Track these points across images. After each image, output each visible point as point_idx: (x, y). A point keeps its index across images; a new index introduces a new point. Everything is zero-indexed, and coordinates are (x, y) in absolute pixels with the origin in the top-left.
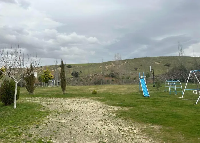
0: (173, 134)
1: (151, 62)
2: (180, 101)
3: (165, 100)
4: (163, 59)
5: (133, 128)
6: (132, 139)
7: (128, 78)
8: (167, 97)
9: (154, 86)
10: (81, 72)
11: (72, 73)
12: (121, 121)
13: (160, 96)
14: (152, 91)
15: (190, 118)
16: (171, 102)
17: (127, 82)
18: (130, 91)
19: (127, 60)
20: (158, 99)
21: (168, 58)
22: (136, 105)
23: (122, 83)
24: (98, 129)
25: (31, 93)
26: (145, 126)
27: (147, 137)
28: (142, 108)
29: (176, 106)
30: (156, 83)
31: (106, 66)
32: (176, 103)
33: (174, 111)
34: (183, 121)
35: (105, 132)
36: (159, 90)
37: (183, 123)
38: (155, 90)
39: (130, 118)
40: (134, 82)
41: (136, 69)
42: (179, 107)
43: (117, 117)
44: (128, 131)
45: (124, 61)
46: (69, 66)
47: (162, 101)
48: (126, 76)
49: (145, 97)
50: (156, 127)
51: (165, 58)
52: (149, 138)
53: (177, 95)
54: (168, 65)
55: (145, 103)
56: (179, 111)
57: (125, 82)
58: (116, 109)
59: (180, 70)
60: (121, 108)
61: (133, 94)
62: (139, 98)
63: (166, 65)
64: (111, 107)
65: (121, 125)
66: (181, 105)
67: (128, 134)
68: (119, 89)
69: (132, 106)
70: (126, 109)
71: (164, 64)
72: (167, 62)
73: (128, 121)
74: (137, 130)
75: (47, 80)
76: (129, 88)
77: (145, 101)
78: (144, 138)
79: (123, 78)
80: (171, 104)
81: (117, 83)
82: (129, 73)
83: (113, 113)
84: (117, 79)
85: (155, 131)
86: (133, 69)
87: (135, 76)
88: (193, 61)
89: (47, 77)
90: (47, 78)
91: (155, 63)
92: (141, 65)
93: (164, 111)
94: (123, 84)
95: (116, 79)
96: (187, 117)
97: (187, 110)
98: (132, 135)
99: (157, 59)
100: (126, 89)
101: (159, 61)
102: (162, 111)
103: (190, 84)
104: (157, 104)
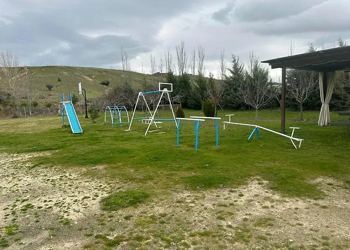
0: (122, 169)
2: (127, 133)
3: (107, 134)
4: (99, 73)
5: (67, 175)
6: (70, 186)
7: (35, 105)
8: (108, 130)
9: (87, 117)
12: (45, 170)
13: (99, 131)
14: (85, 125)
15: (139, 150)
16: (115, 137)
17: (32, 113)
18: (46, 128)
19: (28, 68)
20: (96, 134)
21: (106, 71)
22: (63, 147)
23: (21, 115)
24: (5, 188)
26: (84, 170)
27: (90, 180)
28: (74, 149)
29: (123, 141)
30: (90, 112)
32: (122, 137)
33: (121, 146)
34: (132, 155)
35: (19, 188)
36: (95, 122)
37: (131, 157)
38: (89, 123)
39: (59, 164)
40: (47, 111)
41: (50, 88)
42: (126, 140)
43: (34, 167)
44: (61, 179)
45: (21, 69)
47: (103, 137)
48: (30, 102)
49: (75, 134)
50: (101, 167)
51: (101, 71)
52: (93, 180)
53: (123, 127)
54: (107, 84)
55: (78, 142)
56: (127, 146)
57: (28, 113)
58: (27, 156)
59: (126, 92)
60: (36, 155)
61: (52, 131)
62: (67, 137)
63: (104, 84)
64: (15, 155)
65: (45, 176)
66: (129, 139)
67: (62, 182)
68: (20, 126)
69: (56, 149)
70: (48, 154)
71: (100, 82)
72: (104, 77)
73: (56, 168)
74: (74, 176)
76: (40, 122)
77: (78, 140)
78: (86, 182)
79: (24, 105)
80: (116, 139)
81: (8, 114)
82: (34, 95)
83: (24, 163)
84: (8, 107)
85: (99, 171)
86: (44, 87)
87: (49, 100)
88: (141, 79)
91: (84, 78)
92: (59, 80)
93: (107, 148)
94: (23, 116)
95: (5, 106)
96: (136, 150)
97: (135, 143)
98: (68, 182)
99: (87, 72)
100: (33, 124)
101: (92, 75)
102: (105, 149)
103: (138, 113)
104: (96, 141)
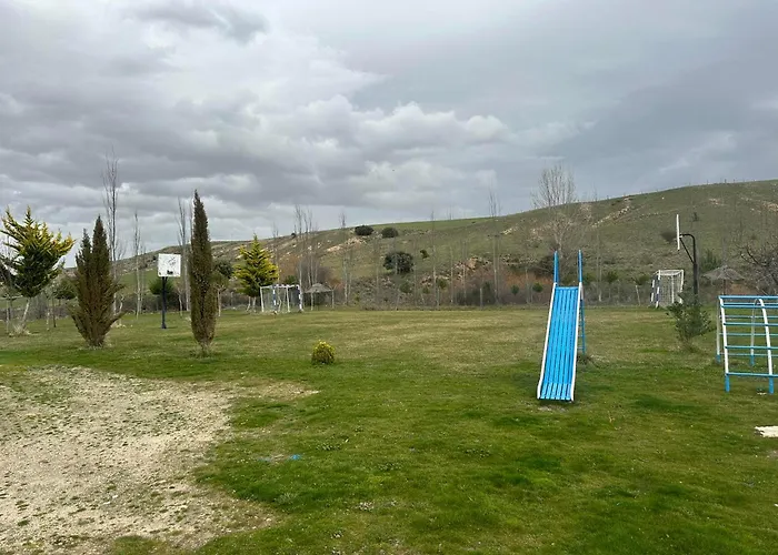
1: (747, 204)
7: (611, 278)
10: (425, 254)
11: (389, 260)
17: (605, 296)
25: (94, 343)
31: (534, 226)
41: (669, 237)
45: (618, 203)
46: (391, 229)
57: (595, 298)
75: (254, 288)
82: (635, 255)
86: (658, 238)
89: (253, 273)
90: (253, 278)
91: (764, 209)
92: (696, 219)
